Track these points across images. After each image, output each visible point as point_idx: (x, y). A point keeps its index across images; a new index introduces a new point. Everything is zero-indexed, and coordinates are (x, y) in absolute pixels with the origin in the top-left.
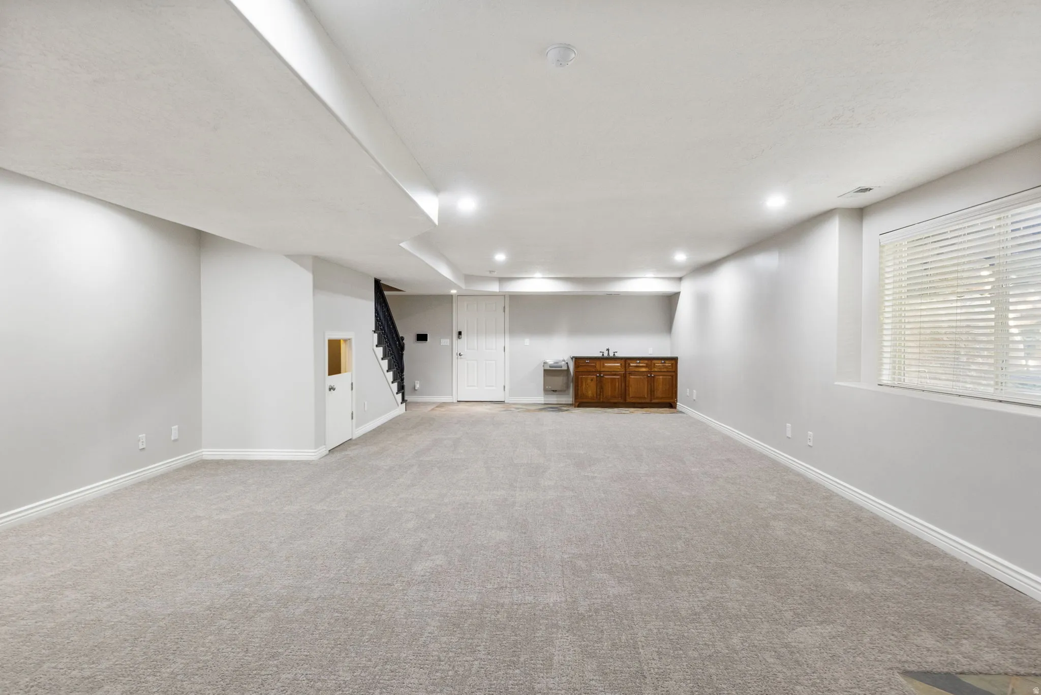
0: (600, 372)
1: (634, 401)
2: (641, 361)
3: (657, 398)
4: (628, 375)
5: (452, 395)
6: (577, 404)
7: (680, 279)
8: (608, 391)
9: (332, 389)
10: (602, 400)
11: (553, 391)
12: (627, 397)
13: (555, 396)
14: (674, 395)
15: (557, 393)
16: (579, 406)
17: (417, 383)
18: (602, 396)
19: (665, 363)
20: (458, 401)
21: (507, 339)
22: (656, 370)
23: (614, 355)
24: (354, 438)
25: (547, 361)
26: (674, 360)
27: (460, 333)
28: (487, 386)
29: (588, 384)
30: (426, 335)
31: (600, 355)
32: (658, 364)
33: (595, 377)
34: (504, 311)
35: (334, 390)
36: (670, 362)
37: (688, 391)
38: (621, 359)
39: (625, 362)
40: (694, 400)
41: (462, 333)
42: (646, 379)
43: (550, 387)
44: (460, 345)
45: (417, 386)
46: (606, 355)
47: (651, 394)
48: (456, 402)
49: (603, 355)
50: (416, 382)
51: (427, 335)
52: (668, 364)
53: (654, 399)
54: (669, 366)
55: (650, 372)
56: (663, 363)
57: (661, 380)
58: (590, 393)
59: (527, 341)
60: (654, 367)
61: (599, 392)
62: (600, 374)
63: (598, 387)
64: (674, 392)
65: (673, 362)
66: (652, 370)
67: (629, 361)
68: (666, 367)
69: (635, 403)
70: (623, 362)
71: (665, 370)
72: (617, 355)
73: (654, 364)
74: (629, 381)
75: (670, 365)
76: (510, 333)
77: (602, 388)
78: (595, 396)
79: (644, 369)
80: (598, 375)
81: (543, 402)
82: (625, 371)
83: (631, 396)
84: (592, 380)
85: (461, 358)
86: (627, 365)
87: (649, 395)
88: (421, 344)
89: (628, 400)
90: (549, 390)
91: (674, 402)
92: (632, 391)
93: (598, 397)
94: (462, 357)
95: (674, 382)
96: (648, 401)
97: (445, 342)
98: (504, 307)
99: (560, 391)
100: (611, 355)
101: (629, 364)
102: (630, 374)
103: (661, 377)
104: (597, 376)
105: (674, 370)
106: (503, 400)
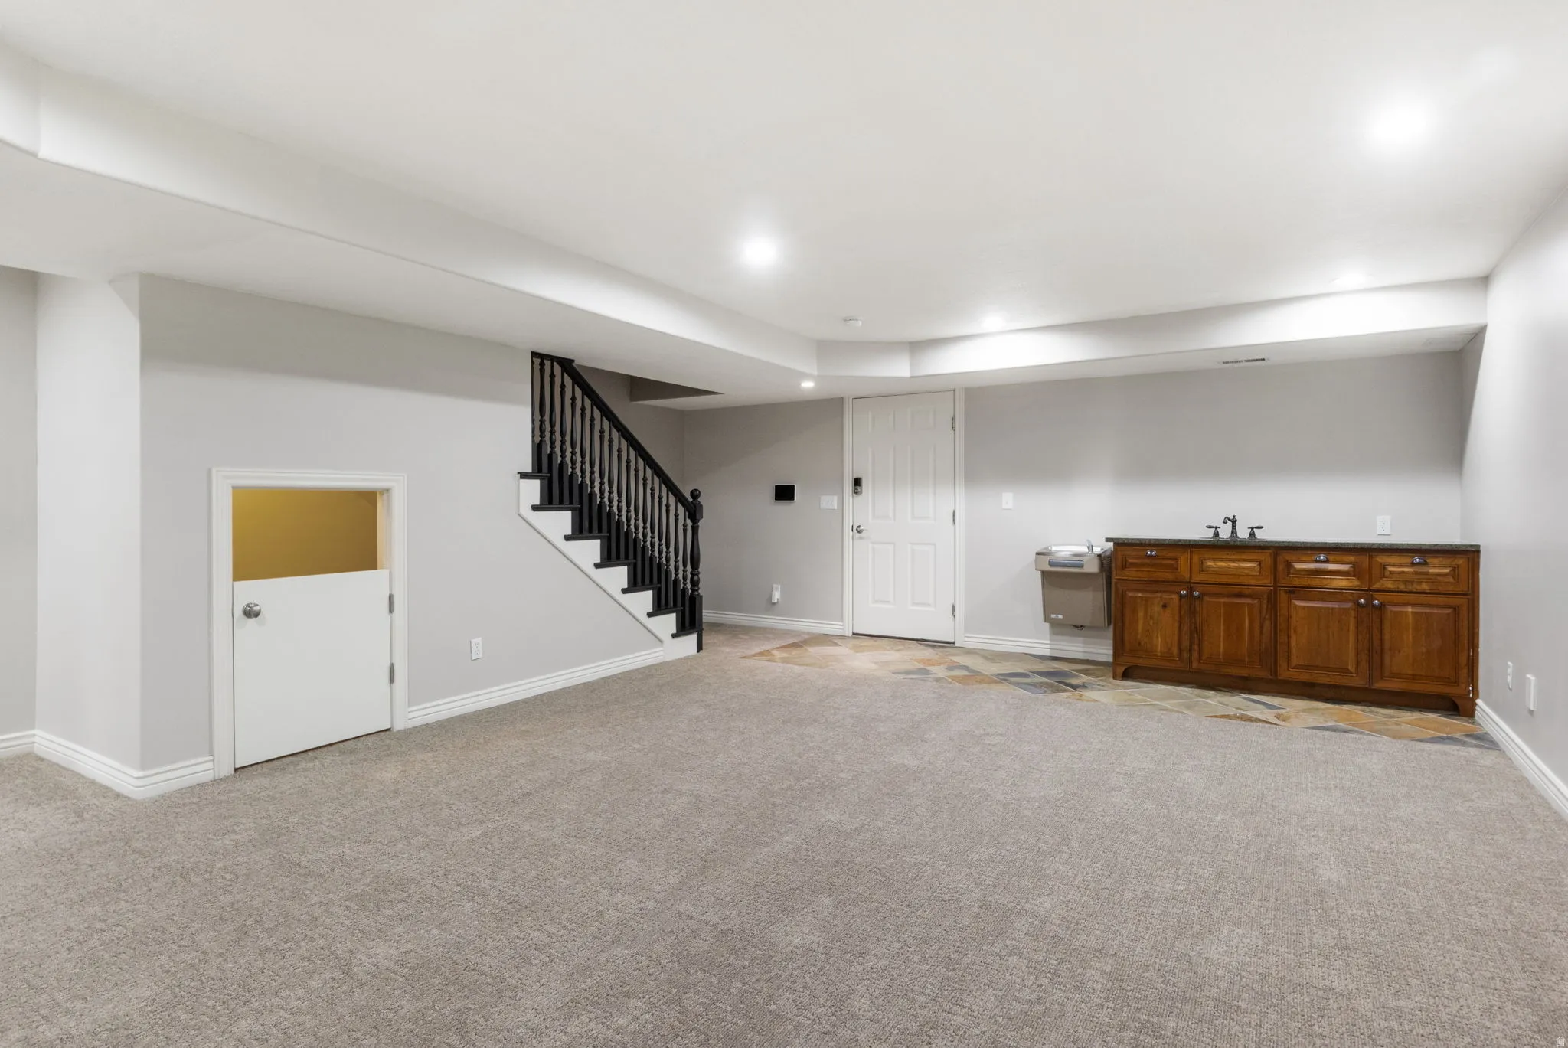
0: (1190, 585)
1: (1305, 676)
2: (1331, 558)
3: (1395, 676)
4: (1283, 596)
5: (842, 621)
6: (1121, 670)
7: (1484, 281)
8: (1217, 642)
9: (250, 613)
10: (1195, 665)
11: (1076, 626)
12: (1283, 664)
13: (1081, 639)
14: (1464, 673)
15: (1083, 632)
16: (1126, 675)
17: (777, 588)
18: (1195, 655)
19: (1425, 564)
20: (854, 634)
21: (961, 491)
22: (1390, 585)
23: (1252, 535)
24: (399, 726)
25: (1054, 548)
26: (1469, 556)
27: (857, 482)
28: (914, 604)
29: (1152, 618)
30: (792, 488)
31: (1208, 535)
32: (1396, 567)
33: (1175, 597)
34: (954, 428)
35: (257, 614)
36: (1447, 561)
37: (1510, 671)
38: (1265, 547)
39: (1276, 556)
40: (1531, 712)
41: (864, 483)
42: (1353, 613)
43: (1060, 617)
44: (856, 509)
45: (777, 596)
46: (1225, 533)
47: (1369, 661)
48: (850, 635)
49: (1216, 535)
50: (775, 586)
51: (794, 486)
52: (1438, 568)
53: (1382, 677)
54: (1445, 575)
55: (1368, 593)
56: (1419, 564)
57: (1410, 619)
58: (1159, 645)
59: (1008, 499)
60: (1383, 576)
61: (1186, 644)
62: (1191, 590)
63: (1185, 629)
64: (1463, 660)
65: (1461, 561)
66: (1377, 586)
67: (1288, 556)
68: (1434, 579)
69: (1312, 685)
70: (1266, 557)
71: (1425, 587)
72: (1262, 536)
73: (1384, 567)
74: (1289, 617)
75: (1447, 570)
76: (966, 477)
77: (1196, 631)
78: (1175, 651)
79: (1341, 582)
80: (1184, 592)
81: (1048, 653)
82: (1275, 586)
83: (1295, 661)
84: (1164, 606)
85: (861, 538)
86: (1281, 567)
87: (1364, 665)
88: (783, 506)
89: (1285, 674)
90: (1062, 625)
91: (1466, 697)
92: (1299, 643)
93: (1185, 655)
94: (862, 535)
95: (1464, 631)
96: (1358, 682)
97: (829, 502)
98: (954, 419)
99: (1092, 628)
100: (1243, 534)
101: (1289, 565)
102: (1293, 592)
103: (1410, 609)
104: (1181, 597)
105: (1462, 588)
106: (952, 640)
